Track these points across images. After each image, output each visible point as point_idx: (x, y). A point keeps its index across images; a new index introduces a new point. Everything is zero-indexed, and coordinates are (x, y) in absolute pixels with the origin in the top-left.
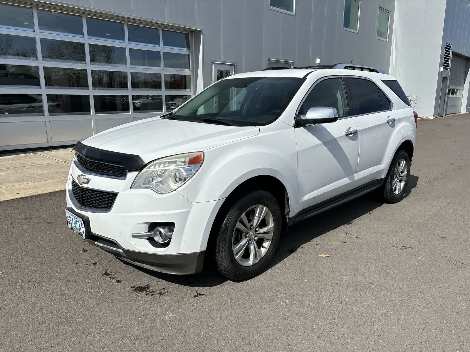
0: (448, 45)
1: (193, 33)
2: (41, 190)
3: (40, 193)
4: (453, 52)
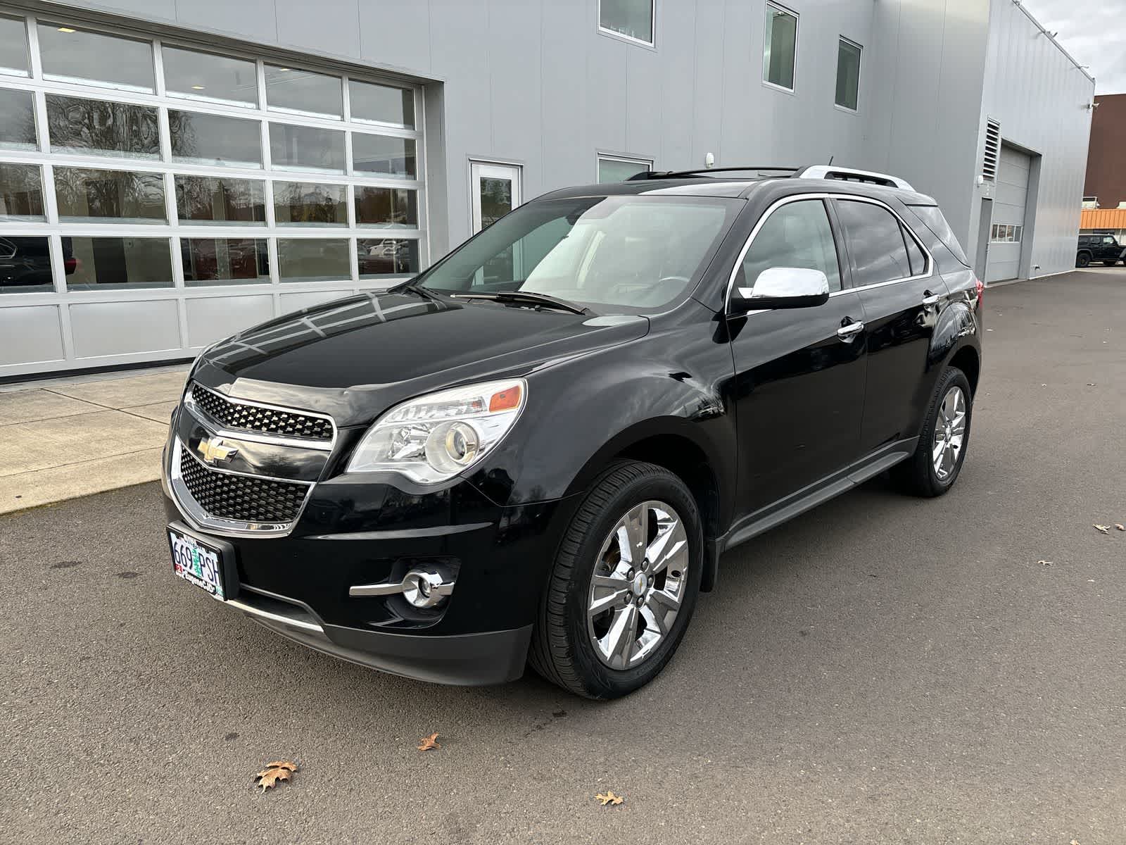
1: (423, 87)
4: (1002, 139)
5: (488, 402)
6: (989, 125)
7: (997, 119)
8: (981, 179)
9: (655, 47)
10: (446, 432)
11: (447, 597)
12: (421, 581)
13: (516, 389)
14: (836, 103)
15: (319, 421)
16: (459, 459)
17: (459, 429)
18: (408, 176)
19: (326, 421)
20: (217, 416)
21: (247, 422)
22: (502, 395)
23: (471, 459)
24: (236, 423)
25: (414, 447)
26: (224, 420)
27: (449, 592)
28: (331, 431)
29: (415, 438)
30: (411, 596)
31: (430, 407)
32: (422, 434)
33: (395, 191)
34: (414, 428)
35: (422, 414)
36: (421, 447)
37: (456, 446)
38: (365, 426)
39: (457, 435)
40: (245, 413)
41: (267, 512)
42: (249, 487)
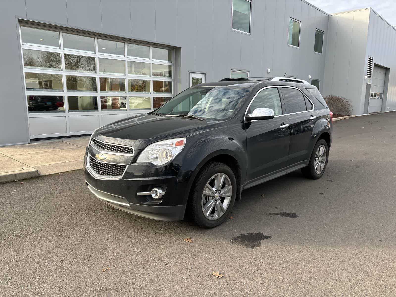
0: (370, 58)
1: (175, 49)
2: (77, 166)
3: (77, 169)
4: (374, 63)
5: (175, 144)
6: (369, 59)
7: (372, 56)
8: (366, 77)
9: (250, 34)
10: (163, 152)
11: (163, 196)
12: (156, 191)
13: (183, 141)
14: (315, 51)
15: (129, 149)
16: (167, 159)
17: (167, 151)
18: (169, 77)
19: (131, 149)
20: (101, 147)
21: (109, 149)
22: (179, 142)
23: (170, 159)
24: (106, 149)
25: (155, 156)
26: (103, 148)
27: (164, 194)
28: (133, 151)
29: (155, 153)
30: (153, 196)
31: (159, 145)
32: (157, 152)
33: (165, 82)
34: (155, 151)
35: (157, 147)
36: (157, 156)
37: (166, 156)
38: (142, 150)
39: (167, 153)
40: (109, 147)
41: (115, 173)
42: (110, 167)
